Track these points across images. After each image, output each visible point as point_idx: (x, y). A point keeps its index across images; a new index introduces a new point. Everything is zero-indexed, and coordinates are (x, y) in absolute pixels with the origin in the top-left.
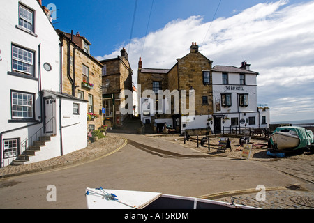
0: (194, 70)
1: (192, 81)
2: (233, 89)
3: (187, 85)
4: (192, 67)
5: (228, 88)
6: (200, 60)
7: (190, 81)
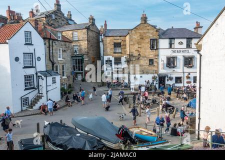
0: (143, 38)
1: (140, 48)
2: (179, 52)
3: (136, 51)
4: (140, 36)
5: (174, 52)
6: (148, 29)
7: (139, 47)
